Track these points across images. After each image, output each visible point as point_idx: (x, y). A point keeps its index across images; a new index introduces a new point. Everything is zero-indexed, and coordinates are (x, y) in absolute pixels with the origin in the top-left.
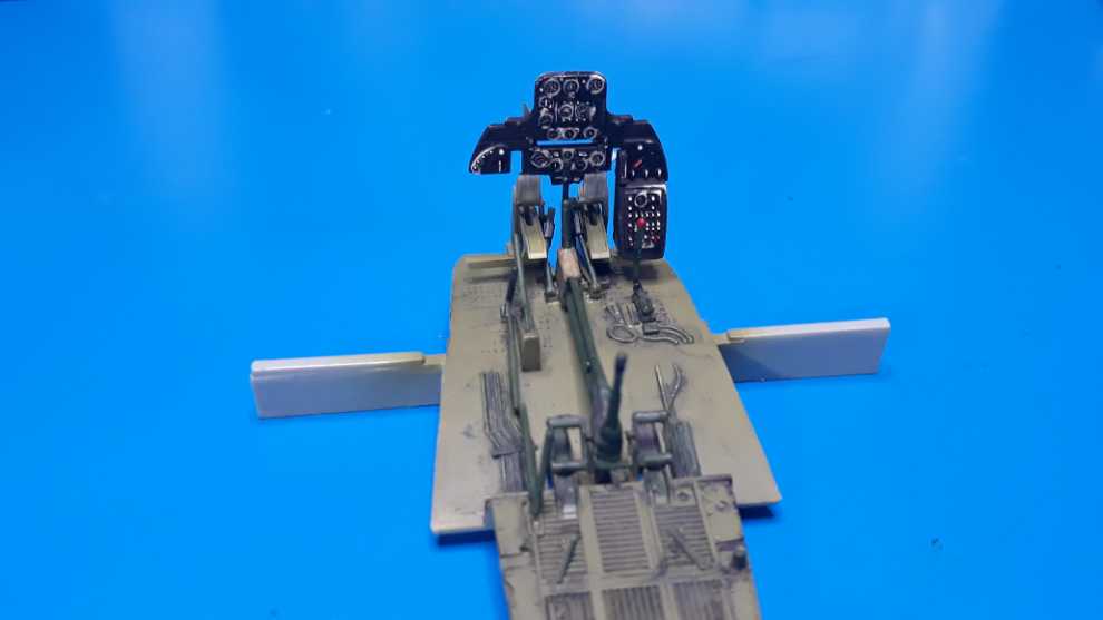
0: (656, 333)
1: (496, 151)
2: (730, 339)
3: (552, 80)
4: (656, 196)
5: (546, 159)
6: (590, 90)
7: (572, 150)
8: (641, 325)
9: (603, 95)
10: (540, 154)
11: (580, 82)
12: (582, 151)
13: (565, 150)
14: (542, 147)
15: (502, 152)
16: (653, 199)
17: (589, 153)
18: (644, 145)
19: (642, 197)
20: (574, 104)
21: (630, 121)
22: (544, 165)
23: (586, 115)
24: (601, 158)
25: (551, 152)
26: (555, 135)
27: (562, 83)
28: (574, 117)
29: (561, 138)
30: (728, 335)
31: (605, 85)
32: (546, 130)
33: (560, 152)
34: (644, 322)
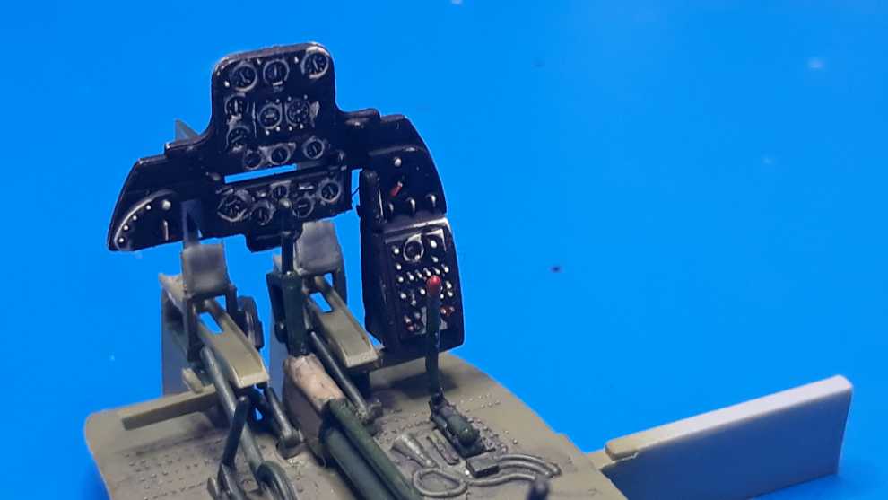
0: (494, 471)
1: (156, 204)
2: (615, 457)
3: (242, 64)
4: (436, 238)
5: (243, 205)
6: (307, 74)
7: (286, 183)
8: (463, 463)
9: (329, 78)
10: (233, 197)
11: (290, 61)
12: (303, 182)
13: (274, 185)
14: (236, 185)
15: (167, 204)
16: (433, 244)
17: (315, 182)
18: (402, 155)
19: (415, 243)
20: (283, 102)
21: (374, 117)
22: (240, 216)
23: (303, 118)
24: (336, 191)
25: (252, 193)
26: (255, 160)
27: (260, 68)
28: (284, 126)
29: (267, 165)
30: (608, 452)
31: (331, 60)
32: (240, 154)
33: (267, 189)
34: (465, 458)
